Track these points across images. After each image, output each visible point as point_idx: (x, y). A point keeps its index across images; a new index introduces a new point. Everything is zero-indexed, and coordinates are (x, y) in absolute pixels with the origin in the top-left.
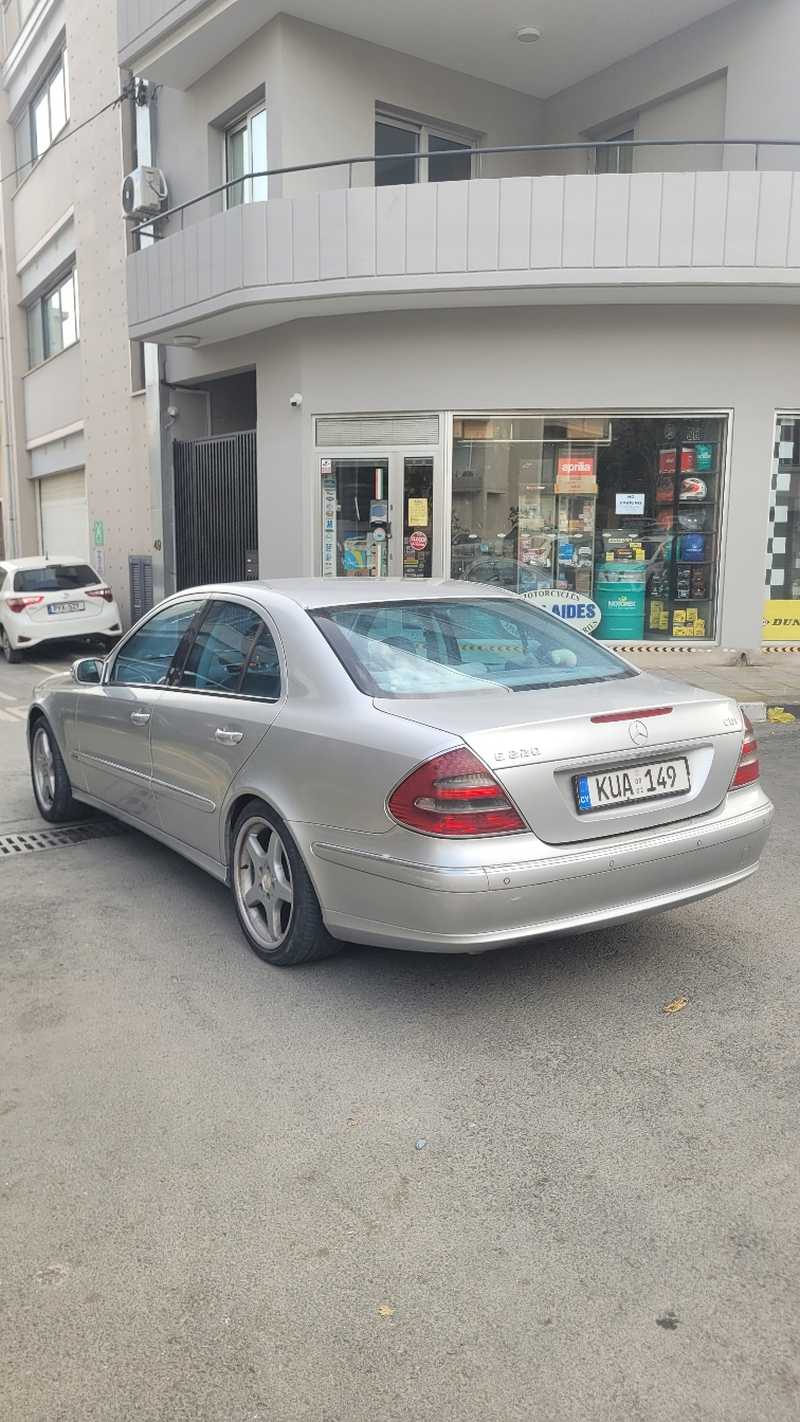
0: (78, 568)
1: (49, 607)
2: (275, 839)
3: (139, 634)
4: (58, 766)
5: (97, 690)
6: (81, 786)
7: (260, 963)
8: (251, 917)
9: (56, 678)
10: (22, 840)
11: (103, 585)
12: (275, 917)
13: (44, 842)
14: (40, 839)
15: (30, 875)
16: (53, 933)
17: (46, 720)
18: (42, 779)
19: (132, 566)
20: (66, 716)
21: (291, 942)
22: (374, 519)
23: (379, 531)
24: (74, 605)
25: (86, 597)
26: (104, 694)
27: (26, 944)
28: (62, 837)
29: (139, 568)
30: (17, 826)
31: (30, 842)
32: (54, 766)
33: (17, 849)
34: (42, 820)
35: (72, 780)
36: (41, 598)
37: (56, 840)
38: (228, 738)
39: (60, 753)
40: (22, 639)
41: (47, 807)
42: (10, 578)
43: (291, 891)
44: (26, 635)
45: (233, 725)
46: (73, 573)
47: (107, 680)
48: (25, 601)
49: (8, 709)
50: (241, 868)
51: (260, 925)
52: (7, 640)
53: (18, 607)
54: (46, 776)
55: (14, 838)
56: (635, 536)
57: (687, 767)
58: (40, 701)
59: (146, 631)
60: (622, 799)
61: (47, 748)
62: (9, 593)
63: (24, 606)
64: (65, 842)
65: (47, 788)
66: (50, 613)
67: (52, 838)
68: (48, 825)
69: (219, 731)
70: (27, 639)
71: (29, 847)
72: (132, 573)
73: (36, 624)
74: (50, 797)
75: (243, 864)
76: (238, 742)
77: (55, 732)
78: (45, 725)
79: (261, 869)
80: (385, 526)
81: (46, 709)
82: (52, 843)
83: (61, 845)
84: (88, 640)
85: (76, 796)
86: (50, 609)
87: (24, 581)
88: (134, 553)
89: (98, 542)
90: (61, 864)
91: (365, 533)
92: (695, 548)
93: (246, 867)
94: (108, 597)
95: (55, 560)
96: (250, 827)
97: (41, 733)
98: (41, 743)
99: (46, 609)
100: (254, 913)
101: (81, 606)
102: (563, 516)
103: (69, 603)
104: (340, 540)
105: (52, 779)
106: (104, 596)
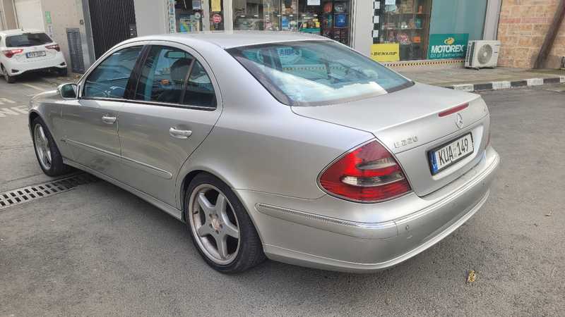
0: (39, 35)
1: (27, 54)
2: (222, 198)
3: (99, 67)
4: (52, 145)
5: (73, 102)
6: (67, 156)
7: (214, 272)
8: (204, 243)
9: (44, 94)
10: (35, 190)
11: (54, 43)
12: (223, 245)
13: (49, 190)
14: (46, 189)
15: (45, 215)
16: (69, 262)
17: (41, 119)
18: (42, 152)
19: (68, 33)
20: (53, 116)
21: (239, 263)
22: (194, 8)
23: (197, 14)
24: (40, 54)
25: (46, 49)
26: (79, 104)
27: (53, 274)
28: (59, 185)
29: (73, 35)
30: (29, 181)
31: (40, 190)
32: (49, 146)
33: (33, 196)
34: (45, 176)
35: (62, 154)
36: (22, 50)
37: (56, 188)
38: (181, 134)
39: (52, 138)
40: (14, 71)
41: (47, 168)
42: (4, 40)
43: (237, 231)
44: (16, 69)
45: (183, 126)
46: (37, 37)
47: (80, 96)
48: (13, 52)
49: (12, 108)
50: (193, 214)
51: (211, 248)
52: (6, 71)
53: (10, 55)
54: (44, 151)
55: (29, 188)
56: (316, 15)
57: (472, 137)
58: (36, 108)
59: (104, 66)
60: (449, 162)
61: (43, 135)
62: (4, 48)
63: (13, 54)
64: (62, 190)
65: (46, 158)
66: (28, 57)
67: (53, 187)
68: (49, 179)
69: (172, 129)
70: (17, 71)
71: (40, 194)
72: (68, 36)
73: (21, 62)
74: (48, 162)
75: (195, 210)
76: (188, 137)
77: (48, 125)
78: (41, 122)
79: (210, 215)
80: (200, 11)
81: (40, 112)
82: (55, 191)
83: (59, 191)
84: (49, 71)
85: (64, 162)
86: (27, 55)
87: (11, 42)
88: (68, 27)
89: (48, 22)
90: (63, 205)
91: (189, 15)
92: (342, 21)
93: (197, 212)
94: (58, 49)
95: (26, 31)
96: (200, 190)
97: (38, 127)
98: (39, 132)
99: (25, 56)
100: (205, 240)
101: (44, 54)
102: (283, 6)
103: (37, 52)
104: (178, 19)
105: (49, 153)
106: (55, 48)
